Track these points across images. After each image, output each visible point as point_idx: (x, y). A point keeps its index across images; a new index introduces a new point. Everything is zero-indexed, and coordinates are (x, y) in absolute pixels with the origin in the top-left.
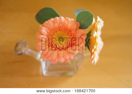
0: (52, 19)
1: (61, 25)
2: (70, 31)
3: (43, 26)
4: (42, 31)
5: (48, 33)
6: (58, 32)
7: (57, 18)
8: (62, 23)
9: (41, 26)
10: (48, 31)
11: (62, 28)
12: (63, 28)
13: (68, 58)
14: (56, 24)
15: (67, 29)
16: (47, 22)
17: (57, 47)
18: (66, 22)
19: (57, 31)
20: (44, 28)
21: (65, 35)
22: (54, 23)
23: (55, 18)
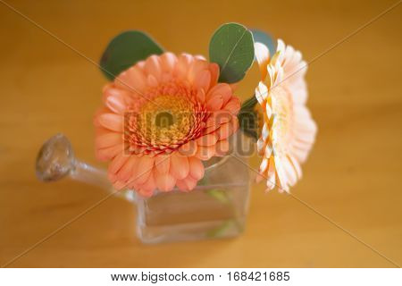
0: (141, 64)
1: (167, 78)
2: (194, 93)
3: (114, 87)
4: (109, 102)
5: (127, 105)
6: (157, 100)
7: (155, 58)
8: (168, 72)
9: (107, 87)
10: (129, 100)
11: (170, 87)
12: (173, 85)
13: (184, 174)
14: (151, 77)
15: (185, 89)
16: (124, 74)
17: (151, 146)
18: (181, 68)
19: (153, 99)
20: (115, 92)
21: (178, 107)
22: (145, 73)
23: (148, 60)
